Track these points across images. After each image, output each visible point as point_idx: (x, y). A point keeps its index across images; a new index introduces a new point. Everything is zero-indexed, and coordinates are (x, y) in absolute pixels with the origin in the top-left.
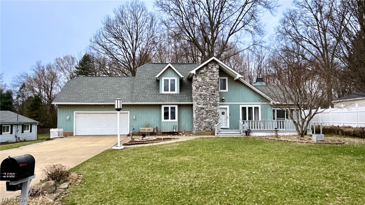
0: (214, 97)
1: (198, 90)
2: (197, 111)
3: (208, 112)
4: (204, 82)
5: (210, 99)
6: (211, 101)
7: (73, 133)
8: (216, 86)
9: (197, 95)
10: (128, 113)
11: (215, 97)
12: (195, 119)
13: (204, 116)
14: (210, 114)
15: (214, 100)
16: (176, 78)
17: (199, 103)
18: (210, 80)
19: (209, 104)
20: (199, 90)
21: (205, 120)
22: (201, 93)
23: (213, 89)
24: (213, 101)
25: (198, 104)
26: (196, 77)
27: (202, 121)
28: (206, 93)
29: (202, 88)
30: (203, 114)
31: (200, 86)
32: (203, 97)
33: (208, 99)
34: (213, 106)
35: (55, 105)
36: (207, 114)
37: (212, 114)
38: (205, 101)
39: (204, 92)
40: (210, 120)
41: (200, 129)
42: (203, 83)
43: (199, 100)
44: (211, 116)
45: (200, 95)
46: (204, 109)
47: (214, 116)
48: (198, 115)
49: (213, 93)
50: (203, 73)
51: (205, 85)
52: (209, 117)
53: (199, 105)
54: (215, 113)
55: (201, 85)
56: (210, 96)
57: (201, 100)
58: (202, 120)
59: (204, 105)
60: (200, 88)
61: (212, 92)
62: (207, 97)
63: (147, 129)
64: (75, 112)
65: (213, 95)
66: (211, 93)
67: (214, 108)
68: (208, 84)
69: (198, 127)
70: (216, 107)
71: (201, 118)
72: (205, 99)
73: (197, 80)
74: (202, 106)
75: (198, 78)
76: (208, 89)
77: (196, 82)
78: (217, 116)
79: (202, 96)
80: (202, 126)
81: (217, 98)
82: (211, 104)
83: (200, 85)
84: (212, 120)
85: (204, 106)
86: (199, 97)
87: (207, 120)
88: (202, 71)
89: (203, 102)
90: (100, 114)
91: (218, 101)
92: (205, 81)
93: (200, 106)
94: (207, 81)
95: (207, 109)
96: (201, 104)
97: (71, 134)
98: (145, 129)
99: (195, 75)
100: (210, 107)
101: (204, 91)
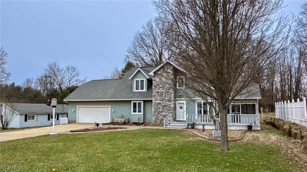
0: (169, 94)
1: (156, 88)
2: (155, 106)
3: (164, 107)
4: (160, 82)
5: (165, 96)
6: (167, 97)
7: (76, 121)
8: (171, 85)
9: (155, 92)
10: (109, 107)
11: (170, 94)
12: (153, 112)
13: (160, 110)
14: (165, 109)
15: (169, 96)
16: (145, 79)
17: (157, 99)
18: (166, 80)
19: (165, 100)
20: (157, 88)
21: (161, 114)
22: (158, 91)
23: (168, 87)
24: (168, 97)
25: (155, 100)
26: (155, 78)
27: (159, 114)
28: (162, 91)
29: (159, 86)
30: (159, 108)
31: (157, 85)
32: (160, 94)
33: (164, 96)
34: (168, 102)
35: (65, 101)
36: (162, 108)
37: (167, 108)
38: (161, 97)
39: (161, 90)
40: (165, 114)
41: (157, 121)
42: (160, 83)
43: (157, 96)
44: (166, 110)
45: (158, 92)
46: (160, 104)
47: (168, 110)
48: (156, 109)
49: (168, 91)
50: (160, 74)
51: (161, 84)
52: (165, 111)
53: (157, 101)
54: (170, 108)
55: (159, 84)
56: (165, 93)
57: (158, 96)
58: (159, 113)
59: (160, 100)
60: (158, 86)
61: (167, 90)
62: (163, 94)
63: (120, 120)
64: (77, 106)
65: (168, 92)
66: (167, 91)
67: (169, 103)
68: (164, 83)
69: (156, 119)
70: (170, 102)
71: (158, 112)
72: (161, 95)
73: (155, 80)
74: (159, 101)
75: (156, 78)
76: (164, 87)
77: (155, 82)
78: (171, 110)
79: (159, 93)
80: (159, 119)
81: (172, 95)
82: (166, 100)
83: (158, 84)
84: (167, 113)
85: (161, 102)
86: (156, 94)
87: (163, 113)
88: (160, 72)
89: (160, 99)
90: (93, 108)
91: (172, 98)
92: (162, 80)
93: (157, 102)
94: (163, 81)
95: (163, 104)
96: (158, 100)
97: (75, 122)
98: (118, 120)
99: (154, 76)
100: (165, 103)
101: (161, 89)
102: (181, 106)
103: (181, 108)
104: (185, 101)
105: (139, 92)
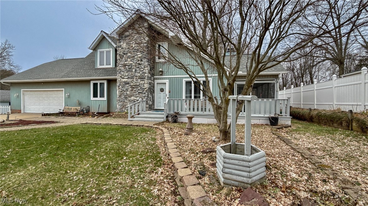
0: (141, 67)
1: (122, 59)
2: (120, 87)
3: (134, 88)
4: (129, 48)
5: (136, 70)
6: (138, 73)
7: (21, 110)
8: (144, 53)
9: (120, 66)
10: (63, 90)
11: (143, 67)
12: (118, 96)
13: (128, 93)
14: (135, 91)
15: (141, 71)
16: (112, 49)
17: (123, 76)
18: (136, 45)
19: (135, 77)
20: (124, 59)
21: (130, 99)
22: (125, 63)
23: (139, 57)
24: (139, 73)
25: (121, 77)
26: (120, 42)
27: (126, 100)
28: (131, 62)
29: (126, 55)
30: (127, 90)
31: (124, 54)
32: (127, 69)
33: (134, 70)
34: (139, 80)
36: (132, 90)
37: (139, 90)
38: (130, 73)
39: (129, 62)
40: (136, 98)
41: (123, 109)
42: (127, 50)
43: (123, 72)
44: (137, 93)
45: (125, 65)
46: (128, 84)
47: (140, 93)
48: (122, 91)
49: (139, 62)
50: (128, 36)
51: (130, 52)
52: (134, 94)
53: (123, 78)
54: (143, 89)
55: (126, 52)
56: (136, 66)
57: (126, 72)
58: (126, 98)
59: (128, 78)
60: (125, 56)
61: (139, 60)
62: (133, 67)
64: (22, 90)
65: (139, 64)
66: (138, 63)
67: (141, 82)
68: (133, 50)
69: (122, 107)
70: (143, 81)
71: (125, 96)
72: (130, 70)
73: (121, 45)
74: (127, 80)
75: (122, 43)
76: (134, 57)
77: (120, 49)
78: (145, 93)
79: (127, 67)
80: (126, 106)
81: (145, 69)
82: (137, 77)
83: (124, 52)
84: (138, 98)
85: (129, 80)
86: (122, 68)
87: (132, 98)
88: (127, 33)
89: (128, 75)
90: (42, 92)
91: (146, 73)
92: (131, 46)
93: (124, 80)
94: (132, 47)
95: (132, 84)
96: (125, 77)
97: (19, 112)
98: (71, 108)
99: (119, 40)
100: (135, 81)
101: (129, 60)
102: (162, 87)
103: (162, 90)
104: (168, 80)
105: (103, 69)
